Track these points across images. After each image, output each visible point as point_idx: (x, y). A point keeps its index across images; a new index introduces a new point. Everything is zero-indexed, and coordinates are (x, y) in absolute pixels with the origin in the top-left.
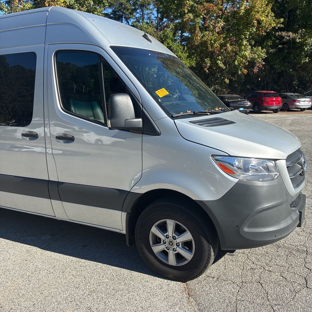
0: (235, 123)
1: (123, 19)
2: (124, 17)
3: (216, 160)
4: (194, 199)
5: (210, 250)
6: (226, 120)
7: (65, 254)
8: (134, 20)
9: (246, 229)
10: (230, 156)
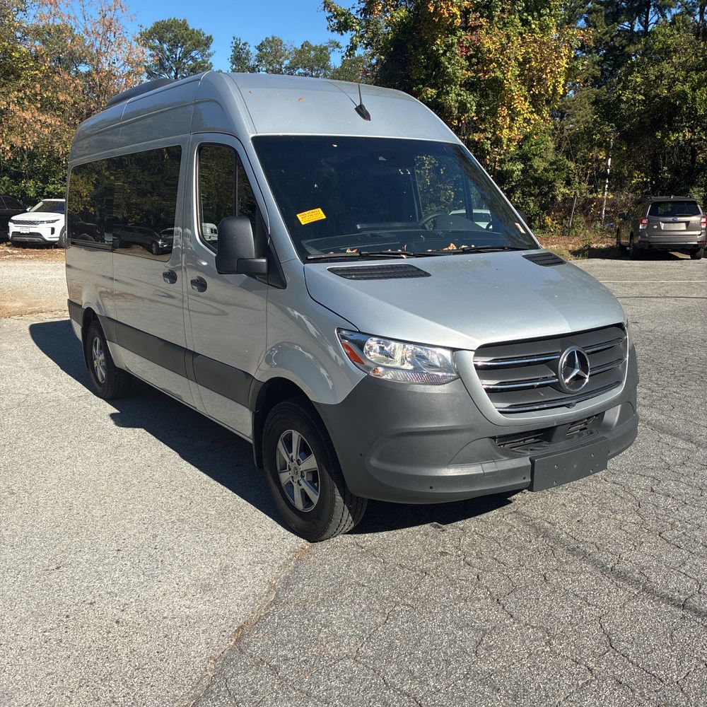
0: (430, 275)
1: (650, 10)
2: (654, 6)
3: (343, 337)
4: (311, 398)
5: (333, 491)
6: (418, 270)
7: (201, 470)
8: (679, 11)
9: (374, 462)
10: (359, 332)
